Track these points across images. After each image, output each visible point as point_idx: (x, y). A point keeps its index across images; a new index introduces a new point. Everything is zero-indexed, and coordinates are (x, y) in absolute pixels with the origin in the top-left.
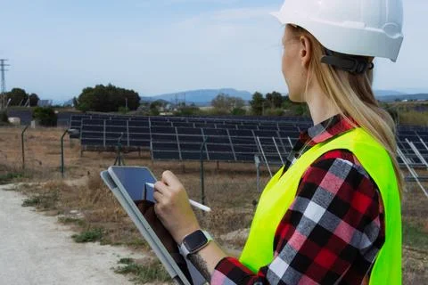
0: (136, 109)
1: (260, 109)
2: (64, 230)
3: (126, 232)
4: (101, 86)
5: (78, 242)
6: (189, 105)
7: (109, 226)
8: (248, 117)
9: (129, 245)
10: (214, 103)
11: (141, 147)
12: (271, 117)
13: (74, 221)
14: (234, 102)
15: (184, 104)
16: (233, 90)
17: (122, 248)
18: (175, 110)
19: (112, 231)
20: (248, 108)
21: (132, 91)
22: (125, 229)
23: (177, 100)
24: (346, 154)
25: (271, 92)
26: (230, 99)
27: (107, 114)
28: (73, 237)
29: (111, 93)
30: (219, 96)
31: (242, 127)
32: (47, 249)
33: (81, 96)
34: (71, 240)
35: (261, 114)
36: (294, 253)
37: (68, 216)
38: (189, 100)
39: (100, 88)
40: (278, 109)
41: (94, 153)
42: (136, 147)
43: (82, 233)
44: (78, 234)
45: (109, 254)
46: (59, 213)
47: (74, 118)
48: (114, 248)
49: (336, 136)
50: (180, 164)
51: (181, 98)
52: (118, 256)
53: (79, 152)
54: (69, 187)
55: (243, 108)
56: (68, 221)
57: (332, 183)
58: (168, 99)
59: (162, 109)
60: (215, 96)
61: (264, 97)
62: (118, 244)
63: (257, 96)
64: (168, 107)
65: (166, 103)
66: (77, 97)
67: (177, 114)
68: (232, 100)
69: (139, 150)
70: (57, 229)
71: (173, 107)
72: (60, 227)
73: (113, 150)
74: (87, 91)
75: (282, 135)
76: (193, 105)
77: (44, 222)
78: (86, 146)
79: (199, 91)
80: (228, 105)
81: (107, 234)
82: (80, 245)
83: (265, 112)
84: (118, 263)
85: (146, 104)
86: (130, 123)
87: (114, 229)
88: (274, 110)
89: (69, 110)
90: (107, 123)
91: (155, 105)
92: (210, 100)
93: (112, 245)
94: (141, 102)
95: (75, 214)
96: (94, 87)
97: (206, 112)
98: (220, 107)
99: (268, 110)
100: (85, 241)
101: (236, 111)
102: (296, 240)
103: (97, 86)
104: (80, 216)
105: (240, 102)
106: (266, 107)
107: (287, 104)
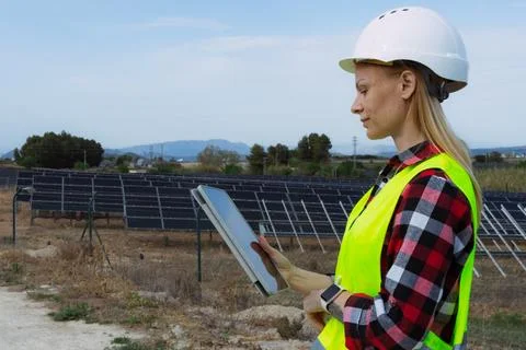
0: (97, 165)
1: (261, 166)
2: (36, 307)
3: (116, 308)
4: (52, 134)
5: (56, 320)
6: (168, 160)
7: (92, 302)
8: (247, 176)
9: (123, 323)
10: (201, 158)
11: (111, 214)
12: (275, 176)
13: (48, 297)
14: (226, 156)
15: (161, 159)
16: (225, 141)
17: (114, 327)
18: (150, 166)
19: (98, 308)
20: (245, 165)
21: (93, 142)
22: (114, 306)
23: (151, 153)
24: (438, 172)
25: (275, 145)
26: (220, 152)
27: (64, 170)
28: (50, 315)
29: (64, 143)
30: (207, 149)
31: (241, 188)
32: (19, 328)
33: (24, 147)
34: (48, 318)
35: (262, 174)
36: (407, 258)
37: (39, 292)
38: (168, 154)
39: (50, 137)
40: (283, 167)
41: (49, 220)
42: (103, 213)
43: (61, 310)
44: (55, 311)
45: (99, 333)
46: (27, 288)
47: (21, 175)
48: (103, 327)
49: (424, 160)
50: (161, 235)
51: (157, 152)
52: (111, 335)
53: (29, 220)
54: (34, 259)
55: (238, 164)
56: (40, 297)
57: (431, 196)
58: (139, 153)
59: (132, 165)
60: (201, 149)
61: (266, 151)
62: (107, 323)
63: (257, 150)
64: (140, 162)
65: (138, 158)
66: (20, 148)
67: (152, 172)
68: (223, 154)
69: (107, 217)
70: (27, 306)
71: (146, 162)
72: (32, 304)
73: (73, 216)
74: (33, 141)
75: (293, 198)
76: (173, 160)
77: (9, 299)
78: (37, 211)
79: (179, 142)
80: (219, 162)
81: (92, 311)
82: (61, 324)
83: (267, 171)
84: (112, 343)
85: (111, 158)
86: (96, 182)
87: (100, 305)
88: (279, 168)
89: (9, 166)
90: (67, 181)
91: (123, 160)
92: (196, 155)
93: (101, 324)
94: (104, 155)
95: (47, 289)
96: (42, 135)
97: (189, 170)
98: (208, 163)
99: (270, 168)
100: (65, 319)
101: (229, 168)
102: (407, 247)
103: (46, 135)
104: (53, 291)
105: (234, 157)
106: (269, 164)
107: (294, 159)
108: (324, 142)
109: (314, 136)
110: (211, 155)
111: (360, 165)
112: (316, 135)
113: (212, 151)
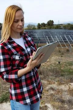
10: (28, 26)
14: (33, 26)
40: (44, 27)
55: (35, 27)
61: (41, 24)
63: (39, 24)
101: (33, 28)
106: (41, 27)
107: (46, 26)
108: (52, 22)
109: (50, 21)
110: (30, 26)
111: (60, 26)
112: (51, 20)
113: (30, 25)
